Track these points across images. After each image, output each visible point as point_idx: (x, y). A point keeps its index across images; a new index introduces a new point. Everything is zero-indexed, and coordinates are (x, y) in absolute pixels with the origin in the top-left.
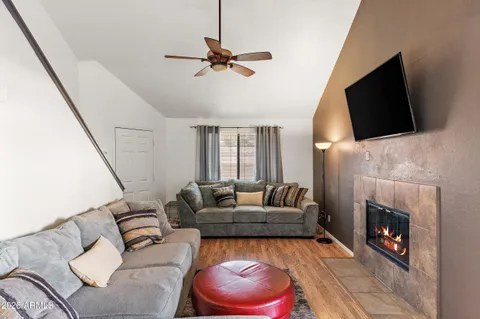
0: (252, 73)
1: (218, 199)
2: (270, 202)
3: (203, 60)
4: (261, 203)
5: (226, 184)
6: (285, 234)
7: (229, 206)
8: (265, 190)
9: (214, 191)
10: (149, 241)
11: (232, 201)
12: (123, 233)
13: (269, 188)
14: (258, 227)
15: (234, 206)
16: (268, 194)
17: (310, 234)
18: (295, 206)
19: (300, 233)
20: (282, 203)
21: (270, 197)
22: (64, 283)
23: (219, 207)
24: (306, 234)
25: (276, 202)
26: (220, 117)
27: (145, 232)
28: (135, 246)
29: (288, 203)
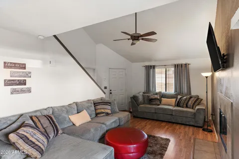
0: (156, 40)
1: (151, 101)
2: (178, 105)
3: (129, 39)
4: (174, 104)
5: (157, 94)
6: (184, 122)
7: (154, 105)
8: (177, 98)
9: (148, 97)
10: (104, 114)
11: (158, 103)
12: (96, 110)
13: (179, 97)
14: (169, 117)
15: (159, 105)
16: (178, 100)
17: (199, 125)
18: (193, 108)
19: (192, 123)
20: (185, 105)
21: (178, 102)
22: (66, 122)
23: (150, 104)
24: (196, 125)
25: (181, 105)
26: (155, 61)
27: (103, 111)
28: (98, 115)
29: (189, 106)
